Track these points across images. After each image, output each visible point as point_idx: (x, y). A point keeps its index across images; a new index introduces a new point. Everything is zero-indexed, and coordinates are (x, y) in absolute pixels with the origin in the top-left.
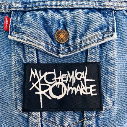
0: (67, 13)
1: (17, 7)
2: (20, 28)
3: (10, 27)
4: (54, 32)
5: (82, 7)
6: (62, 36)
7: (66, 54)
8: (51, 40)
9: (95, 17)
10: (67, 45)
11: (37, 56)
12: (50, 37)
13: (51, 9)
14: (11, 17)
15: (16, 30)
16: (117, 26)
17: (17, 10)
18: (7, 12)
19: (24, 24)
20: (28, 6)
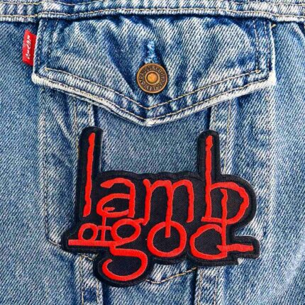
0: (165, 24)
1: (53, 11)
2: (58, 58)
3: (35, 56)
4: (135, 68)
5: (200, 12)
6: (152, 77)
7: (161, 119)
8: (128, 86)
9: (229, 35)
10: (164, 98)
11: (95, 121)
12: (125, 79)
13: (129, 16)
14: (38, 34)
15: (49, 63)
16: (276, 58)
17: (52, 16)
18: (29, 20)
19: (67, 50)
20: (76, 7)
